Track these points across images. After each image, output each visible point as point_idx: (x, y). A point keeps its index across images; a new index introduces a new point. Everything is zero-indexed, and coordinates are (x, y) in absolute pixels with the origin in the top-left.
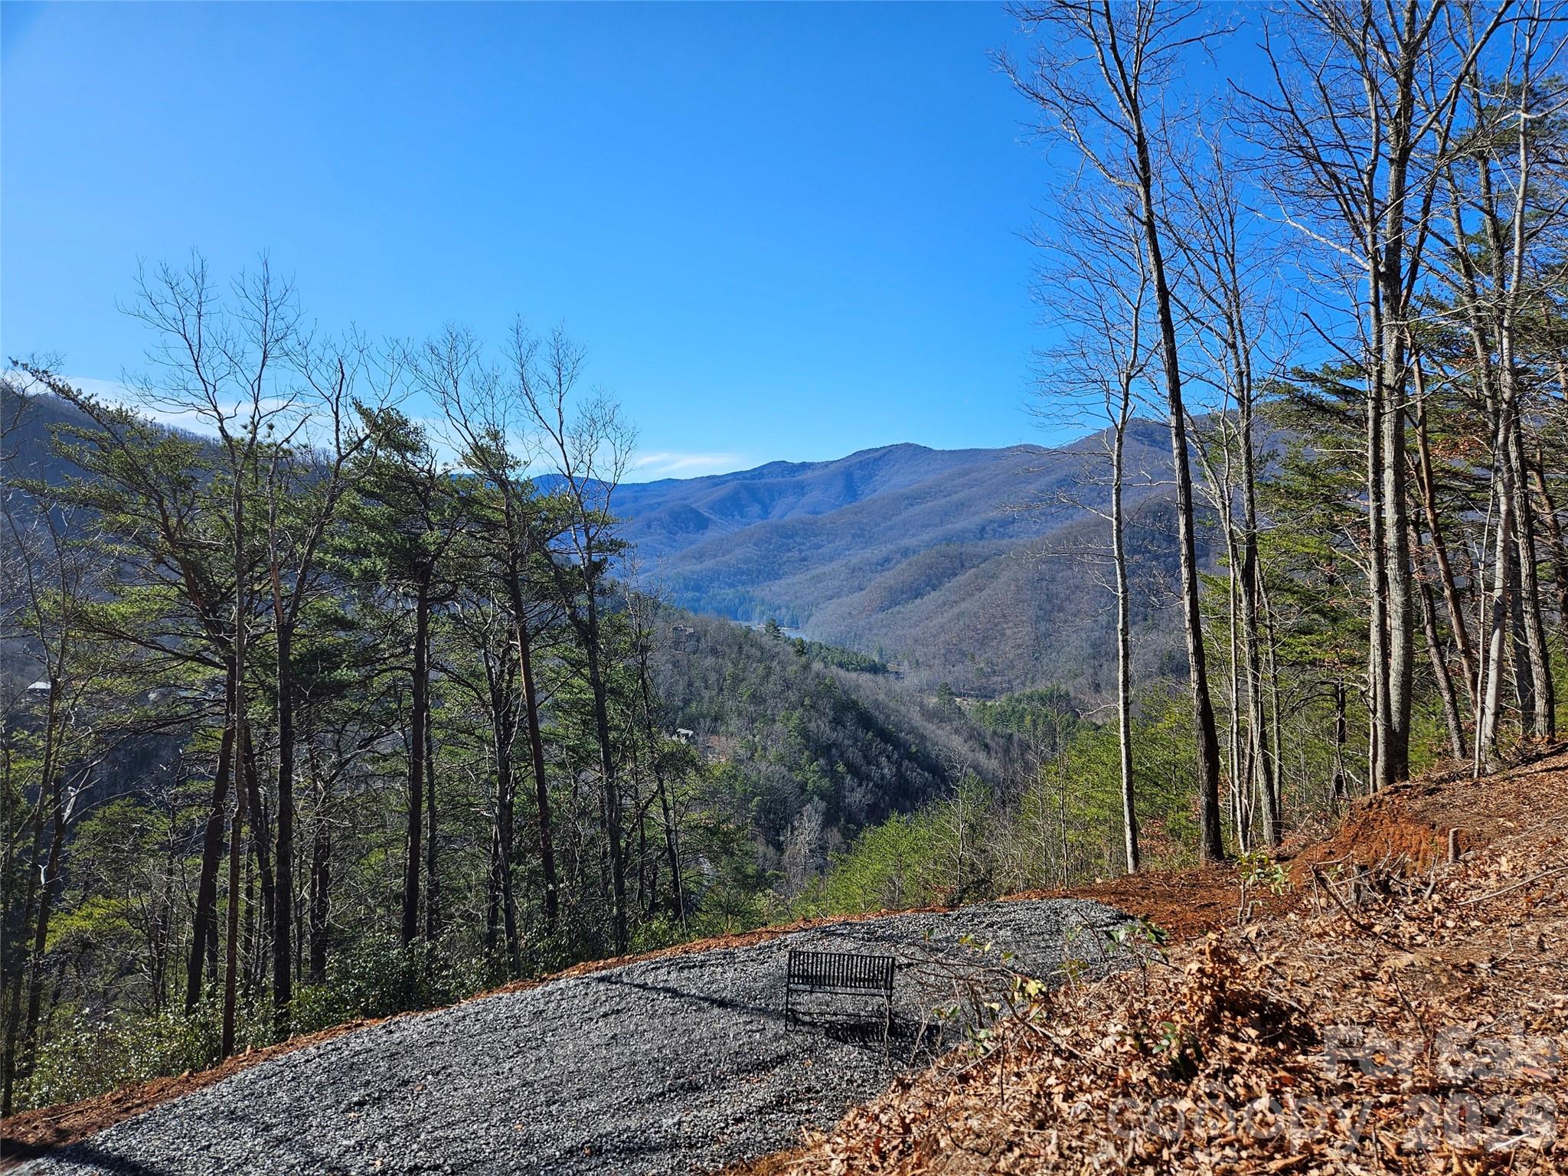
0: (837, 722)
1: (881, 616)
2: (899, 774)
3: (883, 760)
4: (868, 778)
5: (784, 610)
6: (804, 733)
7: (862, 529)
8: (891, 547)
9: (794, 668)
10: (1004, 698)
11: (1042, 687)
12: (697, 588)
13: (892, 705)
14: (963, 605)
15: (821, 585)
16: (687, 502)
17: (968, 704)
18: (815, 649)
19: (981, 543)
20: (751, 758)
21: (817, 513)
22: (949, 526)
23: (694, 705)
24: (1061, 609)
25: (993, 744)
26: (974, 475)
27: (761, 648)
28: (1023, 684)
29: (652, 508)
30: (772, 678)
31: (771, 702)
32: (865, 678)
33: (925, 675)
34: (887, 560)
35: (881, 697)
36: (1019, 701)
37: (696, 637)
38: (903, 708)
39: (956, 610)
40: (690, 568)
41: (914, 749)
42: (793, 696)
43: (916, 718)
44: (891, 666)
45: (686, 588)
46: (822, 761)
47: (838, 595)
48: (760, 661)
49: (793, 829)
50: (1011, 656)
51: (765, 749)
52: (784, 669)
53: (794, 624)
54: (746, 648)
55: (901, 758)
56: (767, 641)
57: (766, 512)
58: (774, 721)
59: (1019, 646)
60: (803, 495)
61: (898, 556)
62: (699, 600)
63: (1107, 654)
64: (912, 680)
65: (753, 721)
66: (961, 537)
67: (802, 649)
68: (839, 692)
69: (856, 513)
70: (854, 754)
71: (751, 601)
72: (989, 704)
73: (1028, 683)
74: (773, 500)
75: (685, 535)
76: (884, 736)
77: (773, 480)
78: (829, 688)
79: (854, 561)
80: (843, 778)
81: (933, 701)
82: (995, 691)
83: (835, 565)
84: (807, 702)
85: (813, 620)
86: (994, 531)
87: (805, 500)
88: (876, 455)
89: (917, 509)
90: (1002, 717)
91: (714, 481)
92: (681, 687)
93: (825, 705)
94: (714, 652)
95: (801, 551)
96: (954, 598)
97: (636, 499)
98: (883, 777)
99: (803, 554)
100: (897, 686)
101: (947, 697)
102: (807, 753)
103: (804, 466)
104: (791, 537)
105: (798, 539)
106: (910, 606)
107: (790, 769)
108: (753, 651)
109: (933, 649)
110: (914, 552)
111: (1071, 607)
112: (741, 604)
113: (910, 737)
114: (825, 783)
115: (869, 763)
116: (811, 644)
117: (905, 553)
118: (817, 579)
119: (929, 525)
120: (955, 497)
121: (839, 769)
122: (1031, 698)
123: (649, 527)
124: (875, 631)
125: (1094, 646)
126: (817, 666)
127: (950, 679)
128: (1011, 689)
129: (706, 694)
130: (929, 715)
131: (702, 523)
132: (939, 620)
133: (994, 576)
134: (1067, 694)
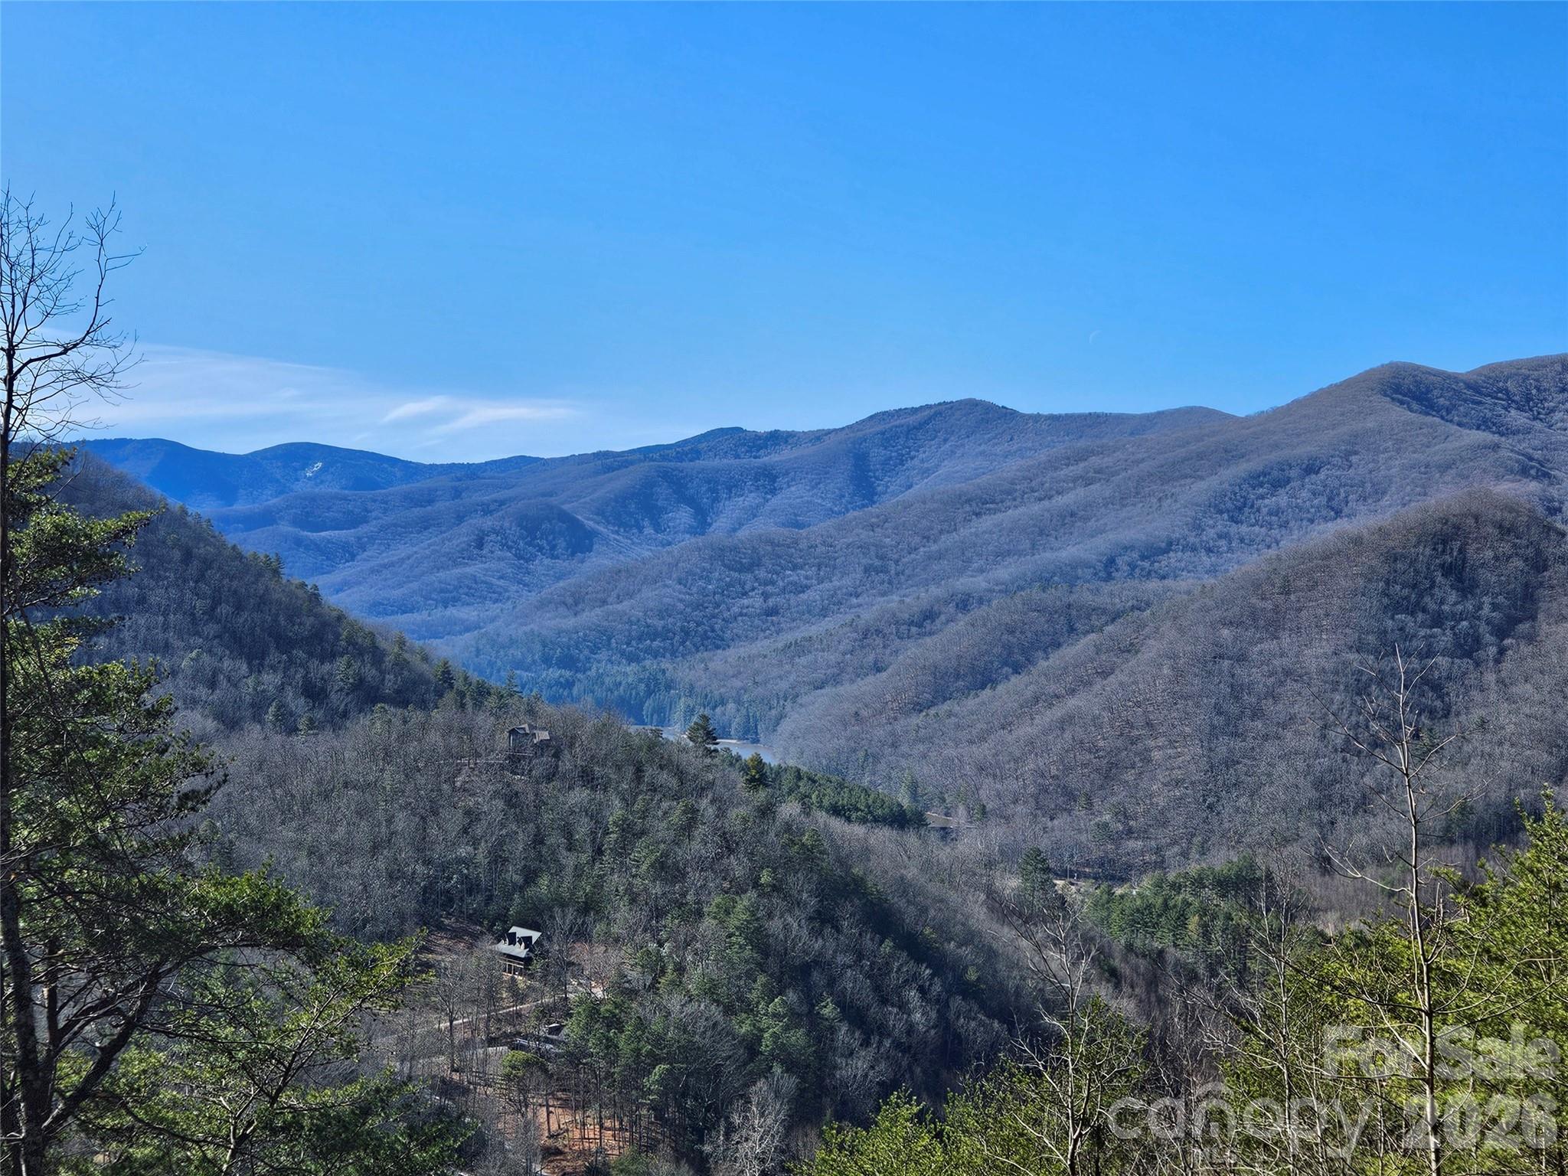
0: (823, 919)
1: (917, 720)
2: (944, 1023)
3: (913, 995)
4: (883, 1030)
5: (731, 706)
6: (757, 938)
7: (882, 558)
8: (935, 591)
9: (742, 811)
10: (1147, 881)
11: (1222, 860)
12: (568, 662)
13: (934, 888)
14: (1072, 702)
15: (803, 661)
16: (554, 501)
17: (1078, 892)
18: (787, 780)
19: (1106, 588)
20: (653, 987)
21: (799, 526)
22: (1048, 555)
23: (544, 881)
24: (1257, 713)
25: (1125, 969)
26: (1095, 461)
27: (680, 774)
28: (1185, 854)
29: (487, 510)
30: (701, 830)
31: (694, 877)
32: (882, 837)
33: (997, 833)
34: (930, 615)
35: (912, 873)
36: (1176, 887)
37: (553, 749)
38: (953, 897)
39: (1058, 712)
40: (555, 623)
41: (972, 975)
42: (738, 866)
43: (977, 914)
44: (934, 817)
45: (547, 661)
46: (792, 996)
47: (836, 680)
48: (676, 798)
49: (730, 1129)
50: (1161, 801)
51: (680, 969)
52: (721, 813)
53: (749, 733)
54: (649, 771)
55: (949, 992)
56: (693, 761)
57: (702, 524)
58: (699, 914)
59: (1178, 783)
60: (773, 492)
61: (951, 608)
62: (569, 684)
63: (1344, 800)
64: (972, 843)
65: (659, 913)
66: (1070, 575)
67: (759, 776)
68: (828, 862)
69: (872, 527)
70: (854, 983)
71: (669, 687)
72: (1119, 891)
73: (1194, 854)
74: (716, 500)
75: (547, 561)
76: (915, 947)
77: (716, 462)
78: (810, 854)
79: (867, 616)
80: (833, 1030)
81: (1011, 884)
82: (1129, 867)
83: (829, 624)
84: (765, 878)
85: (786, 726)
86: (1133, 566)
87: (775, 501)
88: (911, 420)
89: (987, 522)
90: (1143, 918)
91: (607, 462)
92: (519, 846)
93: (800, 884)
94: (587, 778)
95: (766, 596)
96: (1052, 688)
97: (457, 494)
98: (910, 1029)
99: (771, 602)
100: (943, 854)
101: (1039, 876)
102: (762, 979)
103: (776, 439)
104: (749, 568)
105: (762, 574)
106: (971, 703)
107: (729, 1010)
108: (665, 778)
109: (1013, 785)
110: (981, 601)
111: (1277, 710)
112: (649, 693)
113: (965, 951)
114: (797, 1037)
115: (884, 1001)
116: (779, 772)
117: (964, 604)
118: (799, 648)
119: (1009, 553)
120: (1060, 501)
121: (826, 1012)
122: (1199, 882)
123: (480, 545)
124: (904, 748)
125: (1318, 784)
126: (789, 809)
127: (1044, 844)
128: (1161, 864)
129: (569, 860)
130: (1002, 909)
131: (581, 542)
132: (1025, 730)
133: (1131, 649)
134: (1269, 877)
